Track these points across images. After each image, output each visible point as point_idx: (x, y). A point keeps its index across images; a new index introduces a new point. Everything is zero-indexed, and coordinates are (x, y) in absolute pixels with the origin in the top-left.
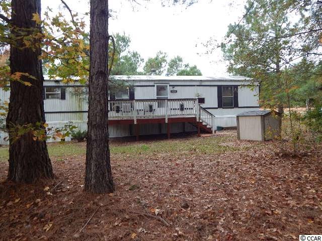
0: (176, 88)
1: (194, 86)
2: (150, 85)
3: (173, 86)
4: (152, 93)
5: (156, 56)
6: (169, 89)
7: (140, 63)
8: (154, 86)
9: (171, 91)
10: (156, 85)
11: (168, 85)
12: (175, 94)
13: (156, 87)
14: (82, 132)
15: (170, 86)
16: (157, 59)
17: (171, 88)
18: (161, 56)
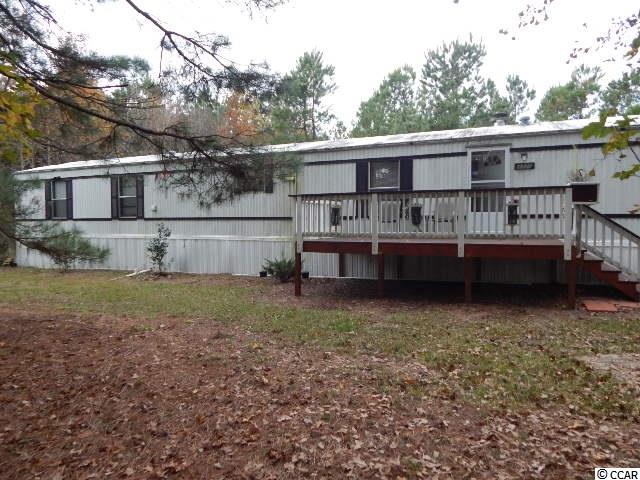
0: (532, 157)
1: (569, 147)
2: (455, 151)
3: (524, 151)
4: (458, 173)
5: (569, 80)
6: (509, 160)
7: (526, 103)
8: (464, 154)
9: (518, 167)
10: (470, 152)
11: (507, 149)
12: (527, 172)
13: (469, 156)
14: (287, 261)
15: (512, 150)
16: (571, 86)
17: (518, 158)
18: (584, 78)
